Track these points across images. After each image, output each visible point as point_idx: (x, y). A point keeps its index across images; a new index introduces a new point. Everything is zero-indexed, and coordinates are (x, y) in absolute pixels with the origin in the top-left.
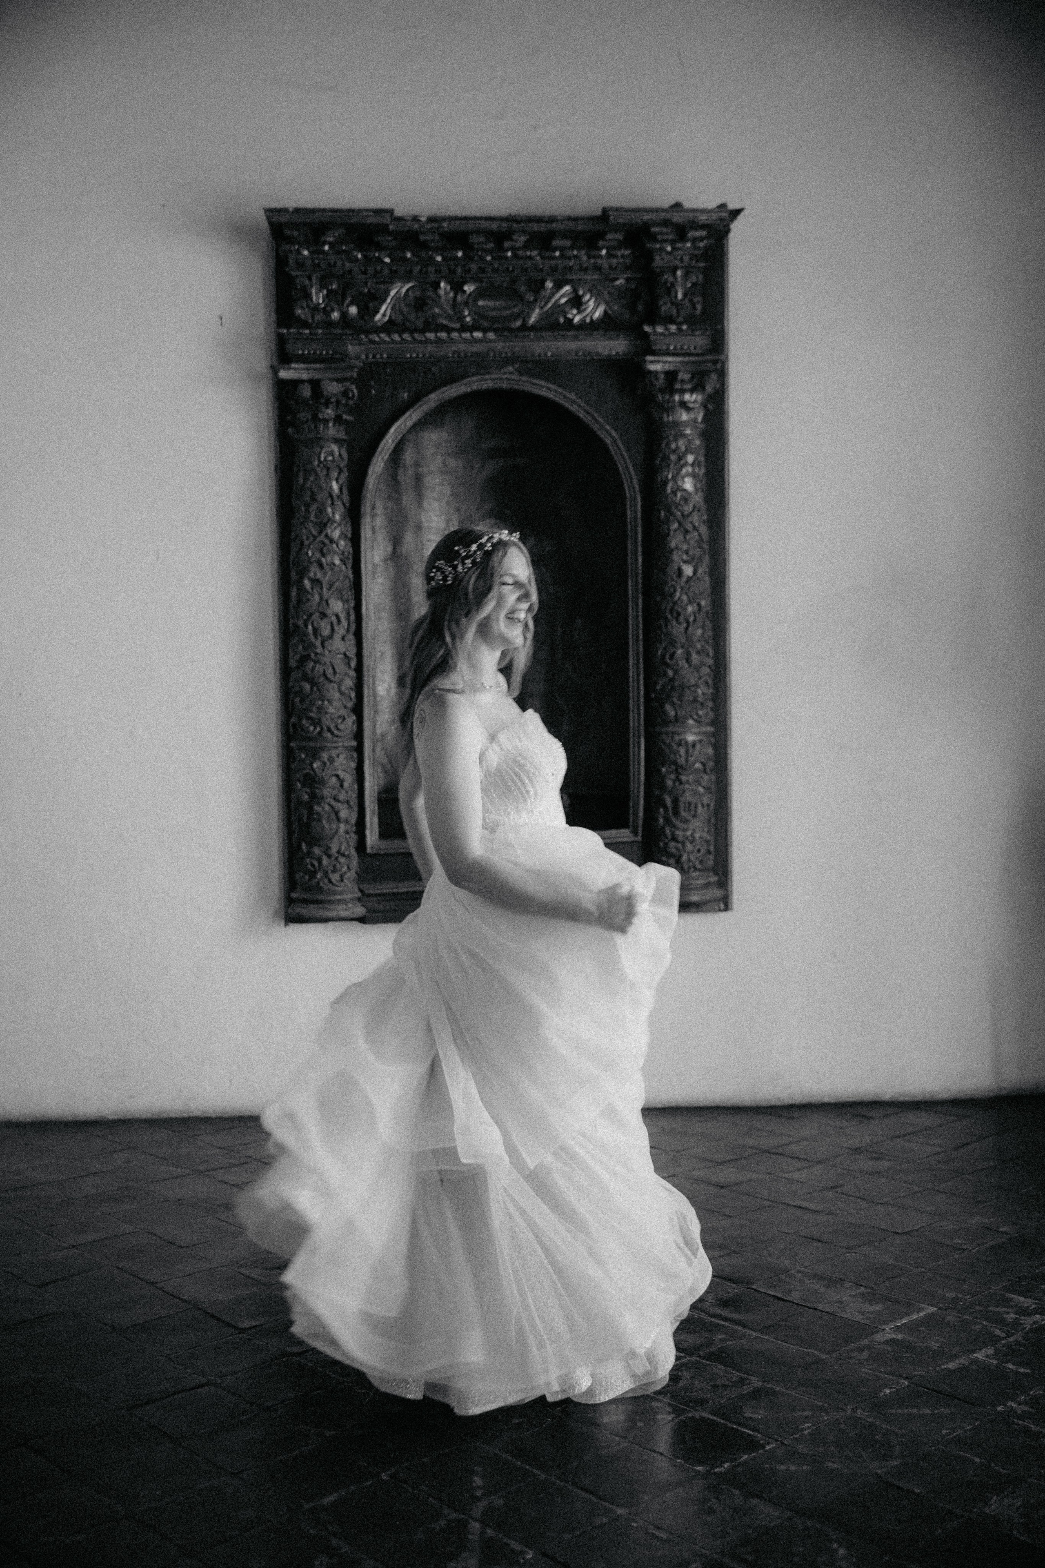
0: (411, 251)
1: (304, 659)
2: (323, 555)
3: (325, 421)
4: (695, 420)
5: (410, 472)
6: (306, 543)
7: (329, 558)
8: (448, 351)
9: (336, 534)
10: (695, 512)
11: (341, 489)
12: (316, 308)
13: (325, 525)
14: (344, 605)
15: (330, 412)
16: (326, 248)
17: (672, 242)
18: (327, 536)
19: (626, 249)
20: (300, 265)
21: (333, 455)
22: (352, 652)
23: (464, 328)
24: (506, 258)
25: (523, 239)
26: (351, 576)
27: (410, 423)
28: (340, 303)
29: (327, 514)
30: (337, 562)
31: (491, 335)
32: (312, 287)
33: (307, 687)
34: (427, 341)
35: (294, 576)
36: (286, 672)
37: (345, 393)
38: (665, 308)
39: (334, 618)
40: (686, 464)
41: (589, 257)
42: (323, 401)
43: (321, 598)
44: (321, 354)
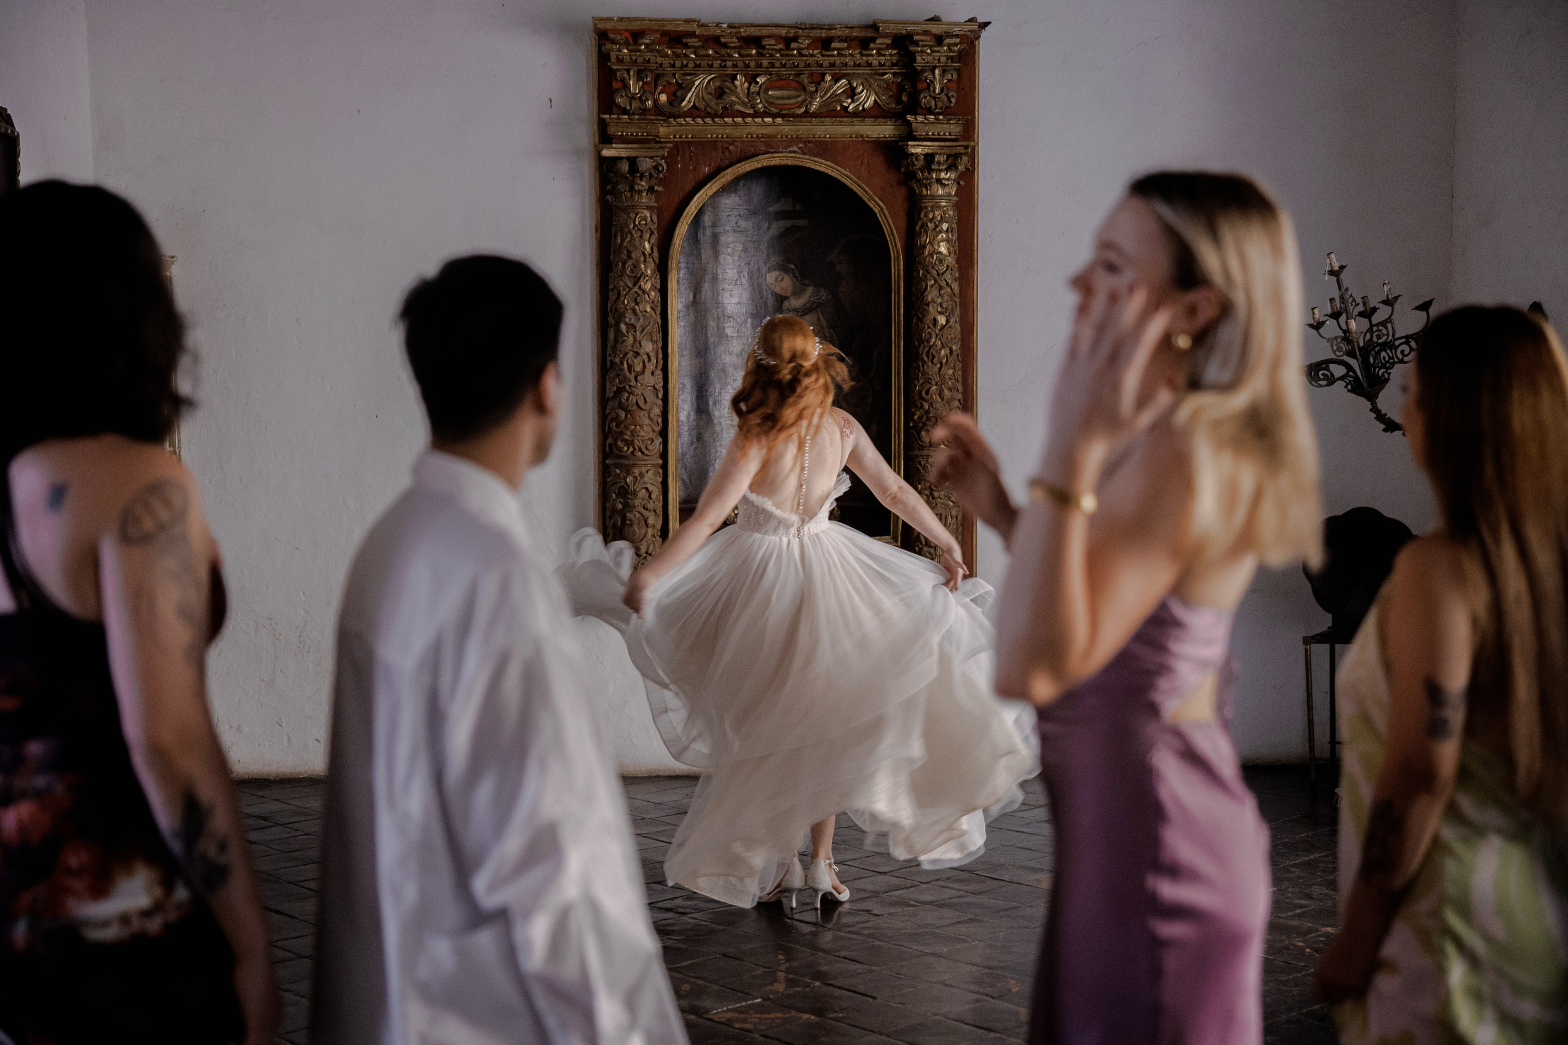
0: (712, 49)
1: (619, 391)
2: (637, 304)
3: (640, 192)
4: (949, 195)
5: (708, 232)
6: (623, 293)
7: (641, 306)
8: (741, 132)
9: (648, 286)
10: (949, 271)
11: (652, 249)
12: (633, 98)
13: (640, 278)
14: (653, 345)
15: (644, 184)
16: (643, 47)
17: (930, 47)
18: (640, 287)
19: (894, 49)
20: (620, 61)
21: (646, 221)
22: (660, 386)
23: (756, 114)
24: (793, 55)
25: (807, 42)
26: (659, 321)
27: (710, 193)
28: (653, 94)
29: (641, 270)
30: (648, 310)
31: (779, 120)
32: (630, 79)
33: (623, 414)
34: (726, 124)
35: (611, 320)
36: (603, 401)
37: (656, 167)
38: (925, 100)
39: (645, 357)
40: (940, 232)
41: (862, 55)
42: (638, 175)
43: (635, 339)
44: (637, 135)
